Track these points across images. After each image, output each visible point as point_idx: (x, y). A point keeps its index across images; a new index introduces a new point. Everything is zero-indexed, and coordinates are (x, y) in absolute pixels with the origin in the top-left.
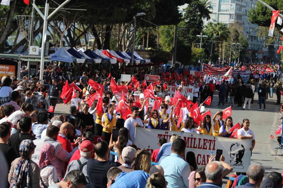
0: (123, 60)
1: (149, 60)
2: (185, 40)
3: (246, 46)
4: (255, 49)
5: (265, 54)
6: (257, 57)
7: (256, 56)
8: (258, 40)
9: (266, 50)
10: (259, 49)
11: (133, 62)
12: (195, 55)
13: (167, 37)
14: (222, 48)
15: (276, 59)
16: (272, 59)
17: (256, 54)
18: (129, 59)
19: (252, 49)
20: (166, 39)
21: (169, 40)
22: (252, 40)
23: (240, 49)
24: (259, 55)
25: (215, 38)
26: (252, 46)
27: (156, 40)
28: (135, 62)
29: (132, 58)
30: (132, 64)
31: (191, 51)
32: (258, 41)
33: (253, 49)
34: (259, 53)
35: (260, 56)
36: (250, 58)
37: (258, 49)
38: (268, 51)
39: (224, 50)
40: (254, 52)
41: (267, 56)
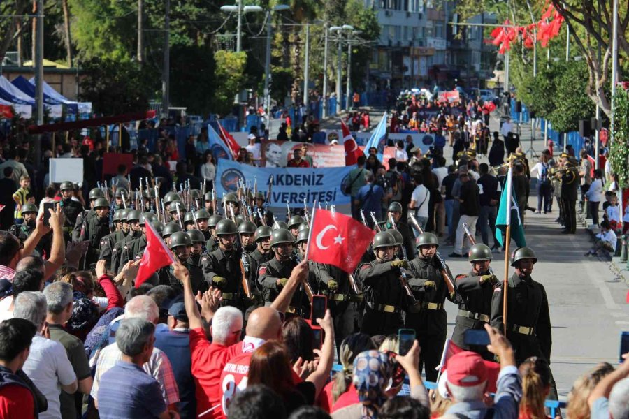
0: (11, 109)
1: (89, 105)
3: (372, 30)
4: (399, 43)
5: (439, 60)
6: (408, 73)
7: (406, 69)
8: (410, 10)
9: (437, 43)
10: (416, 44)
11: (41, 115)
13: (98, 17)
14: (298, 48)
15: (476, 75)
16: (463, 74)
17: (407, 62)
18: (28, 103)
19: (390, 45)
20: (96, 25)
22: (387, 14)
23: (353, 48)
24: (416, 62)
25: (278, 12)
26: (392, 33)
28: (46, 112)
29: (37, 101)
30: (40, 123)
32: (408, 15)
33: (394, 42)
34: (417, 57)
35: (421, 68)
36: (384, 75)
37: (411, 44)
38: (444, 47)
39: (305, 53)
40: (398, 54)
41: (443, 66)
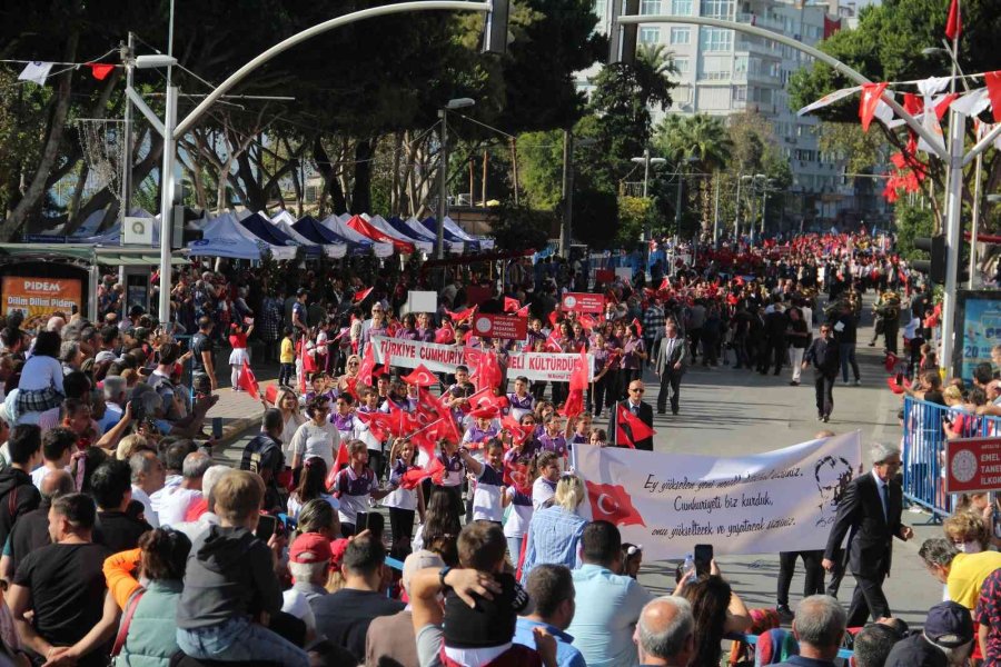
0: (412, 246)
1: (492, 242)
2: (598, 172)
3: (783, 182)
4: (812, 189)
5: (847, 205)
6: (819, 216)
7: (817, 212)
8: (822, 161)
9: (848, 190)
10: (827, 191)
11: (441, 250)
12: (629, 219)
13: (542, 165)
14: (709, 194)
15: (880, 217)
16: (868, 217)
17: (818, 206)
18: (431, 240)
19: (804, 192)
20: (540, 171)
21: (548, 173)
22: (802, 165)
23: (768, 193)
24: (826, 206)
25: (690, 162)
26: (806, 180)
27: (510, 176)
28: (447, 248)
29: (438, 238)
30: (441, 257)
31: (615, 208)
32: (821, 165)
33: (808, 189)
34: (827, 202)
35: (830, 211)
36: (798, 217)
37: (823, 190)
38: (852, 194)
39: (716, 199)
40: (810, 199)
41: (851, 210)
